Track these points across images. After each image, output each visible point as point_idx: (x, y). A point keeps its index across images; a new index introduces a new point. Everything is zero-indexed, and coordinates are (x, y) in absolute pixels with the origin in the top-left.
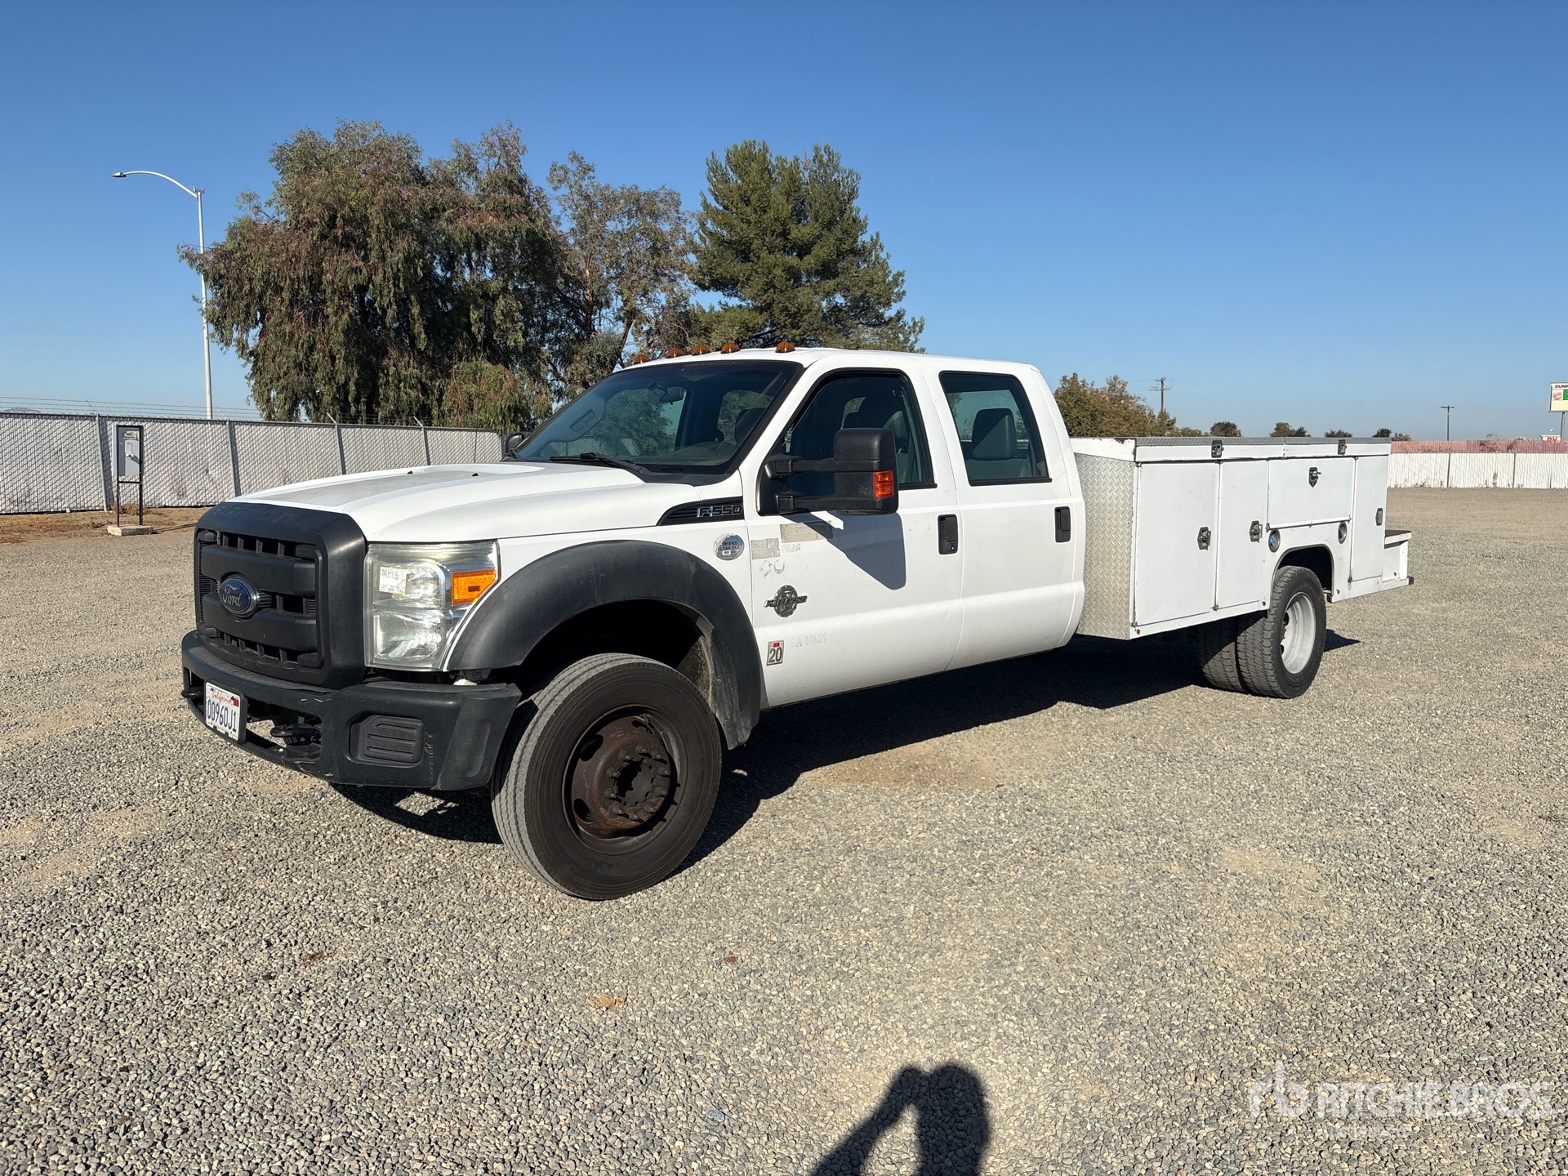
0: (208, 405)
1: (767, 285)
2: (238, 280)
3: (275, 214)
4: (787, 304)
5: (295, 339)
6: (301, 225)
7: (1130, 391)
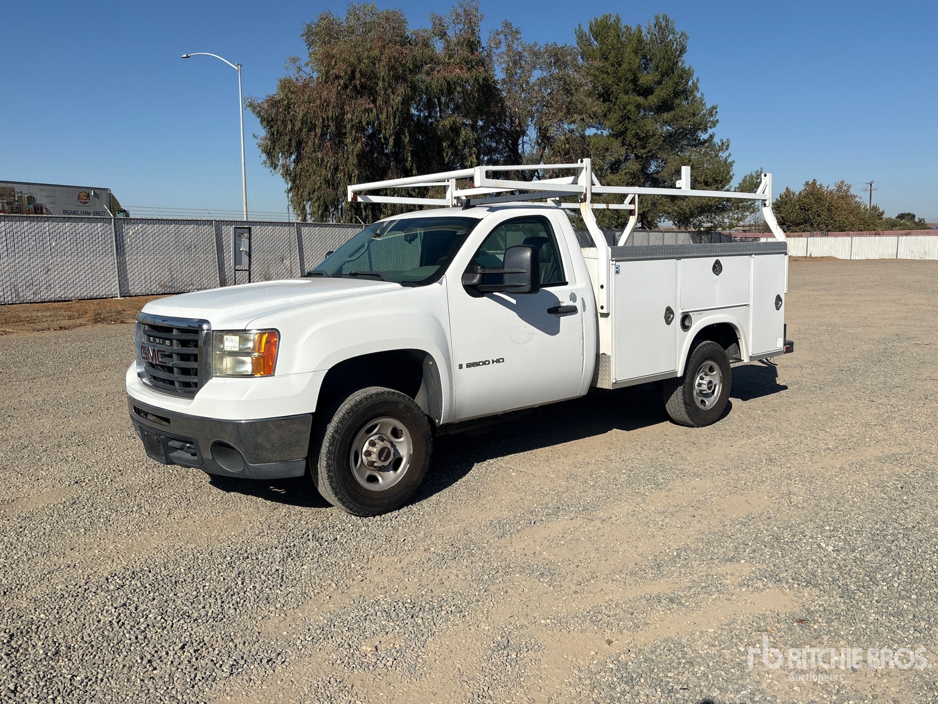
0: (245, 210)
1: (622, 118)
2: (284, 122)
3: (311, 72)
4: (638, 131)
5: (325, 163)
6: (328, 78)
7: (852, 192)
